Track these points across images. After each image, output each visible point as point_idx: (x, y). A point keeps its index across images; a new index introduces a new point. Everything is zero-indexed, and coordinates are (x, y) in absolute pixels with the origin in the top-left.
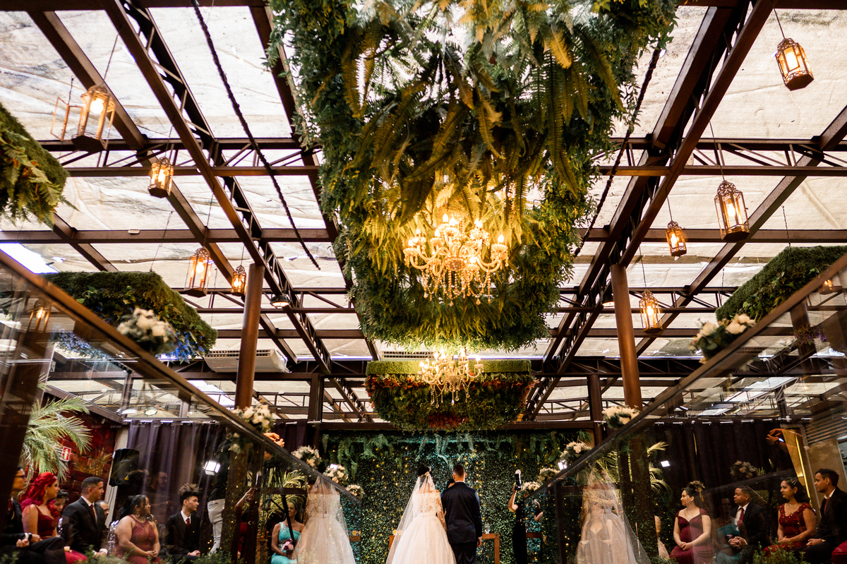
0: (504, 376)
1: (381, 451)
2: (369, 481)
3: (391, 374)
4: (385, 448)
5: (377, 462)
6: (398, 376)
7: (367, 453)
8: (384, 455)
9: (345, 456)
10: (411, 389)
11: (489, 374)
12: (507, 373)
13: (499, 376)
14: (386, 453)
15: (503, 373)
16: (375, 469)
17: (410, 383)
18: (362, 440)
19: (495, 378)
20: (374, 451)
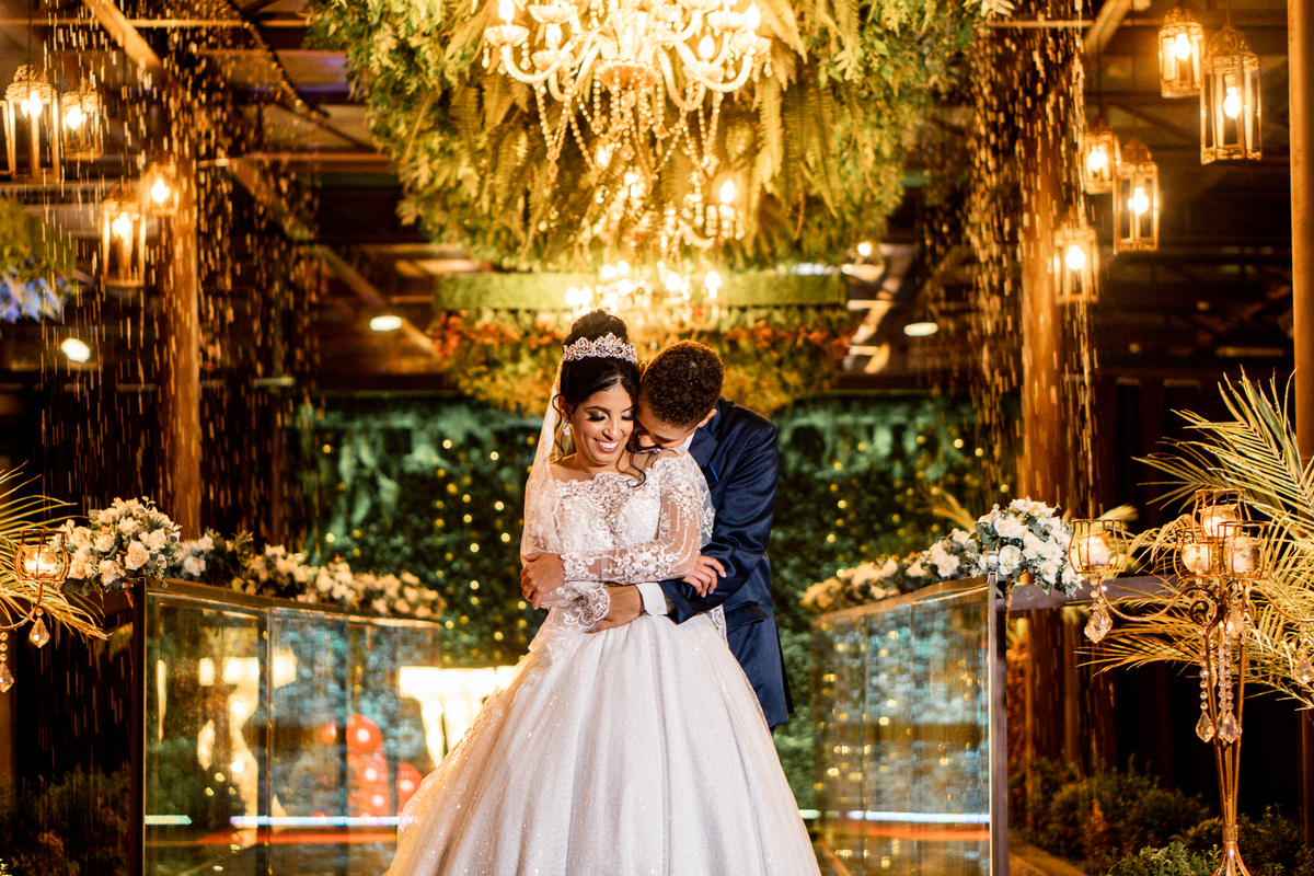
0: (778, 317)
1: (459, 448)
2: (430, 530)
3: (496, 311)
4: (472, 441)
5: (449, 478)
6: (514, 312)
7: (423, 456)
8: (468, 460)
9: (360, 465)
10: (548, 347)
11: (743, 309)
12: (788, 307)
13: (768, 318)
14: (475, 454)
15: (777, 307)
16: (445, 496)
17: (543, 333)
18: (406, 421)
19: (757, 321)
20: (443, 453)
